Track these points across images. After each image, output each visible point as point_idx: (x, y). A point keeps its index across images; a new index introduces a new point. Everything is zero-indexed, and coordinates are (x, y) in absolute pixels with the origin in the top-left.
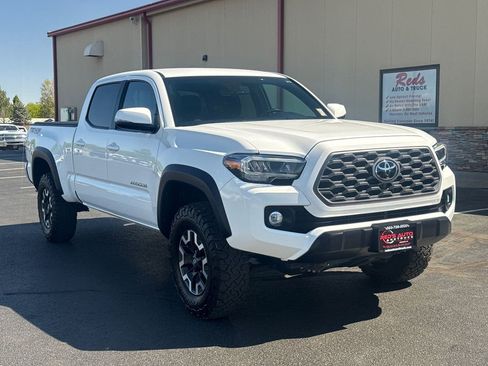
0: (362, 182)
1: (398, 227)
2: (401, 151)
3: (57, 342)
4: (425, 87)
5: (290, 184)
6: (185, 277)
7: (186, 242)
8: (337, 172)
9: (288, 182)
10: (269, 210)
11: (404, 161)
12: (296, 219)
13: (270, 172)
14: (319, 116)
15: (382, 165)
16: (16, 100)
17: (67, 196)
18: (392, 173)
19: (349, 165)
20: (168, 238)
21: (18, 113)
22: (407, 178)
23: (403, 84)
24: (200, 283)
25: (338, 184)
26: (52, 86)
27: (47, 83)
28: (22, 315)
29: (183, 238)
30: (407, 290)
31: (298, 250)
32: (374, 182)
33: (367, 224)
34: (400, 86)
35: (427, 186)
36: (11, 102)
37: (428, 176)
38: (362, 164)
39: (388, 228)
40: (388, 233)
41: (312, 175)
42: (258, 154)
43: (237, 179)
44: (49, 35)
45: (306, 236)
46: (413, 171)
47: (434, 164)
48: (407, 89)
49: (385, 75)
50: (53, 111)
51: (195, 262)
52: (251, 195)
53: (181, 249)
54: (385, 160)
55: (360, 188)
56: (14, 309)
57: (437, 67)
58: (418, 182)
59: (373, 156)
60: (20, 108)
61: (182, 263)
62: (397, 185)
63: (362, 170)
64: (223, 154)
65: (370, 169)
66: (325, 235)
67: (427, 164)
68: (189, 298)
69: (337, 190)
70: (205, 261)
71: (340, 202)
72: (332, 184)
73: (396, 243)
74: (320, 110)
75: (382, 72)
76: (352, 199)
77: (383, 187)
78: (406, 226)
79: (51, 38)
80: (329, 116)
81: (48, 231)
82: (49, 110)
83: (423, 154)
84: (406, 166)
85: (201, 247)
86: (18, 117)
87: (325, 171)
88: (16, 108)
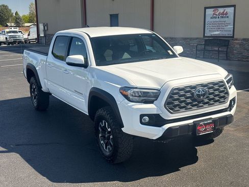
0: (189, 101)
1: (206, 122)
2: (208, 83)
3: (41, 177)
4: (228, 17)
5: (153, 103)
6: (102, 142)
7: (102, 126)
8: (176, 97)
9: (152, 102)
10: (142, 116)
11: (210, 88)
12: (155, 120)
13: (143, 97)
14: (169, 56)
15: (199, 92)
16: (16, 13)
17: (44, 89)
18: (204, 95)
19: (182, 93)
20: (94, 121)
21: (18, 21)
22: (211, 97)
23: (216, 15)
24: (109, 147)
25: (176, 103)
26: (34, 6)
27: (32, 4)
28: (24, 159)
29: (101, 123)
30: (212, 144)
31: (156, 135)
32: (195, 100)
33: (191, 121)
34: (214, 16)
35: (222, 100)
36: (14, 15)
37: (222, 94)
38: (189, 91)
39: (201, 123)
40: (201, 125)
41: (164, 98)
42: (136, 88)
43: (126, 100)
45: (160, 128)
46: (215, 92)
47: (225, 88)
48: (219, 18)
49: (207, 10)
50: (35, 19)
51: (106, 136)
52: (133, 108)
53: (100, 128)
54: (200, 88)
55: (187, 104)
56: (21, 155)
57: (234, 6)
58: (217, 98)
59: (194, 87)
60: (19, 18)
61: (100, 135)
62: (206, 100)
63: (188, 95)
64: (120, 86)
65: (192, 94)
66: (170, 129)
67: (222, 89)
68: (104, 152)
69: (175, 106)
70: (111, 137)
71: (177, 111)
72: (173, 103)
73: (205, 130)
74: (169, 51)
75: (206, 8)
76: (183, 110)
77: (199, 102)
78: (210, 121)
80: (174, 56)
81: (35, 105)
82: (34, 19)
83: (220, 84)
84: (211, 91)
85: (109, 130)
86: (18, 23)
87: (170, 97)
88: (17, 18)
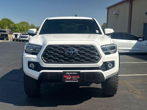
1: (72, 73)
2: (80, 46)
5: (36, 55)
8: (50, 52)
19: (56, 49)
22: (82, 56)
35: (92, 60)
37: (93, 56)
38: (62, 50)
39: (67, 73)
42: (30, 44)
44: (107, 8)
46: (85, 53)
52: (25, 57)
55: (60, 58)
58: (87, 58)
59: (67, 47)
62: (77, 58)
65: (64, 52)
67: (93, 52)
69: (49, 58)
71: (50, 62)
76: (56, 62)
77: (70, 58)
78: (76, 73)
79: (107, 9)
83: (91, 48)
84: (82, 52)
87: (46, 51)
